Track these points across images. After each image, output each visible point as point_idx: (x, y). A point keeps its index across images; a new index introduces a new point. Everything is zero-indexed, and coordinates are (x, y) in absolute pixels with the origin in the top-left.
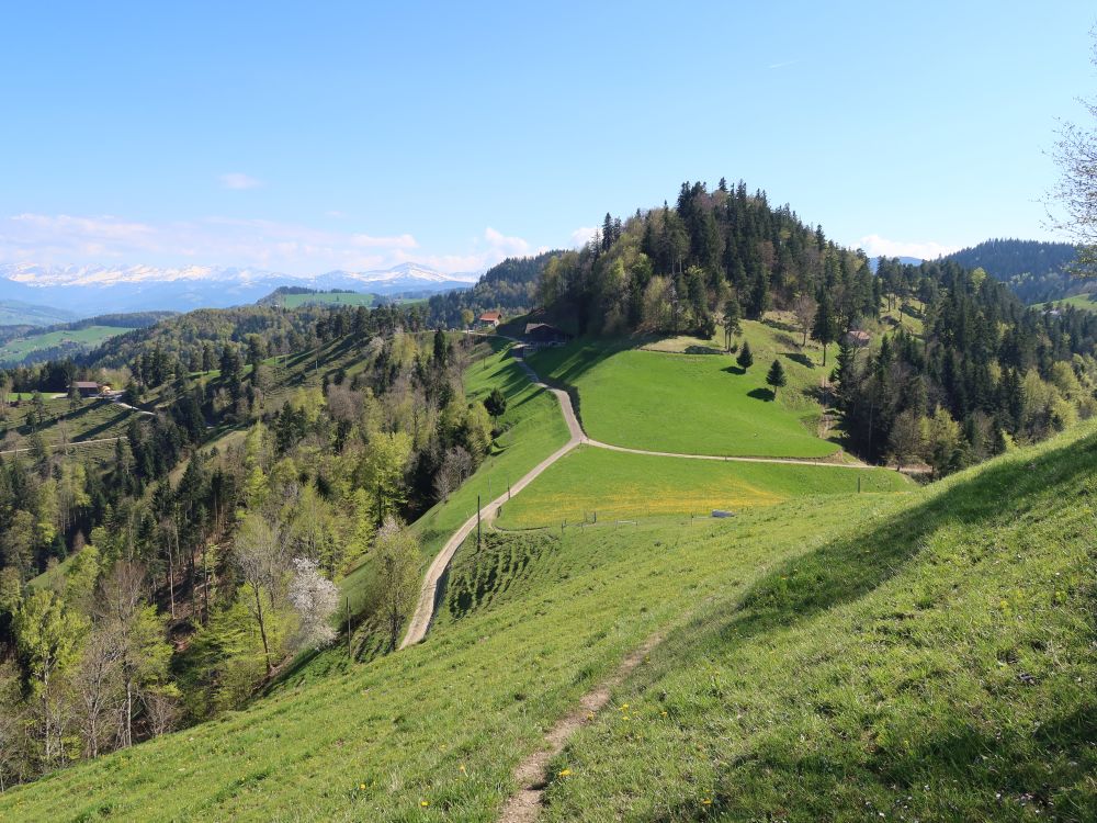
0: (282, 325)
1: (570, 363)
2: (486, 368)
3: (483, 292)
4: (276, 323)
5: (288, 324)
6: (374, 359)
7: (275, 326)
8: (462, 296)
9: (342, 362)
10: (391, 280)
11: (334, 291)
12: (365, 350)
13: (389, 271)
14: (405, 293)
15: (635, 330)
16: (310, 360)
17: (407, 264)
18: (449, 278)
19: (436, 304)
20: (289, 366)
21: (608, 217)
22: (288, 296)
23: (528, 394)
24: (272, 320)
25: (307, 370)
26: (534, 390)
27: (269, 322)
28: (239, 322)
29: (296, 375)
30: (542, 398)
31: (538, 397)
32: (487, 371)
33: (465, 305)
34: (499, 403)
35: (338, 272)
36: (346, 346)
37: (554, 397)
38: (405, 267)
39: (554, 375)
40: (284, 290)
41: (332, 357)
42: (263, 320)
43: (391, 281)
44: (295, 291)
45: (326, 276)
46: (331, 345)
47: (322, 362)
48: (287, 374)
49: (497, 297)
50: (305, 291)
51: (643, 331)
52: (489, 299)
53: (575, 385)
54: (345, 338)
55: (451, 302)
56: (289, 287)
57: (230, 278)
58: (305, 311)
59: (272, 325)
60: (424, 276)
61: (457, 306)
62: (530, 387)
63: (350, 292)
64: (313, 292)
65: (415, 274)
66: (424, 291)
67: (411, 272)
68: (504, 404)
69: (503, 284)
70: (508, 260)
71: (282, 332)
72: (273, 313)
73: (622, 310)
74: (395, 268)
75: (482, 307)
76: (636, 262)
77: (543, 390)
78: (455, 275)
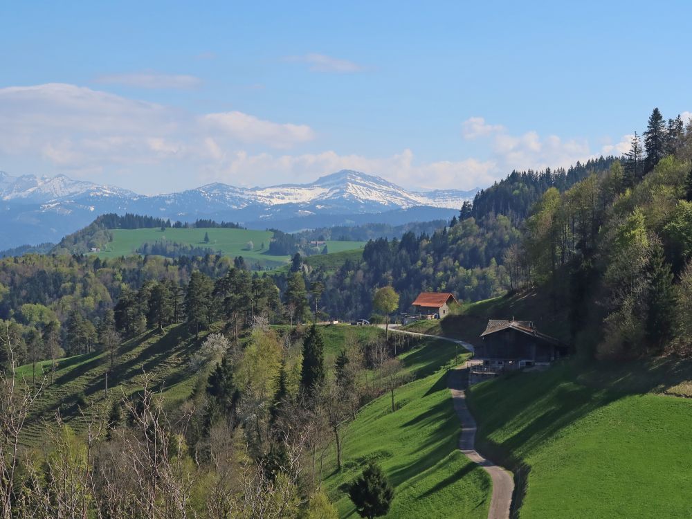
0: (91, 291)
1: (534, 412)
2: (397, 407)
3: (465, 235)
4: (79, 286)
5: (101, 288)
6: (207, 375)
7: (78, 292)
8: (425, 243)
9: (154, 376)
10: (314, 202)
11: (201, 224)
12: (197, 357)
13: (309, 186)
14: (335, 230)
15: (660, 352)
16: (97, 371)
17: (345, 172)
18: (423, 201)
19: (375, 256)
20: (60, 381)
21: (656, 116)
22: (118, 233)
23: (445, 474)
24: (73, 280)
25: (89, 391)
26: (456, 466)
27: (68, 285)
28: (12, 283)
29: (68, 400)
30: (467, 484)
31: (461, 482)
32: (396, 414)
33: (430, 260)
34: (376, 492)
35: (219, 186)
36: (165, 346)
37: (486, 483)
38: (340, 179)
39: (499, 438)
40: (110, 221)
41: (140, 365)
42: (58, 278)
43: (312, 205)
44: (130, 222)
45: (193, 195)
46: (138, 343)
47: (117, 375)
48: (53, 397)
49: (490, 244)
50: (148, 223)
51: (675, 356)
52: (474, 250)
53: (528, 461)
54: (165, 331)
55: (404, 252)
56: (121, 214)
57: (23, 195)
58: (134, 266)
59: (73, 289)
60: (374, 196)
61: (414, 262)
62: (453, 459)
63: (231, 226)
64: (163, 225)
65: (358, 192)
66: (370, 226)
67: (351, 189)
68: (388, 496)
69: (504, 220)
70: (514, 176)
71: (90, 302)
72: (77, 266)
73: (636, 312)
74: (322, 182)
75: (461, 264)
76: (672, 218)
77: (472, 466)
78: (433, 195)
